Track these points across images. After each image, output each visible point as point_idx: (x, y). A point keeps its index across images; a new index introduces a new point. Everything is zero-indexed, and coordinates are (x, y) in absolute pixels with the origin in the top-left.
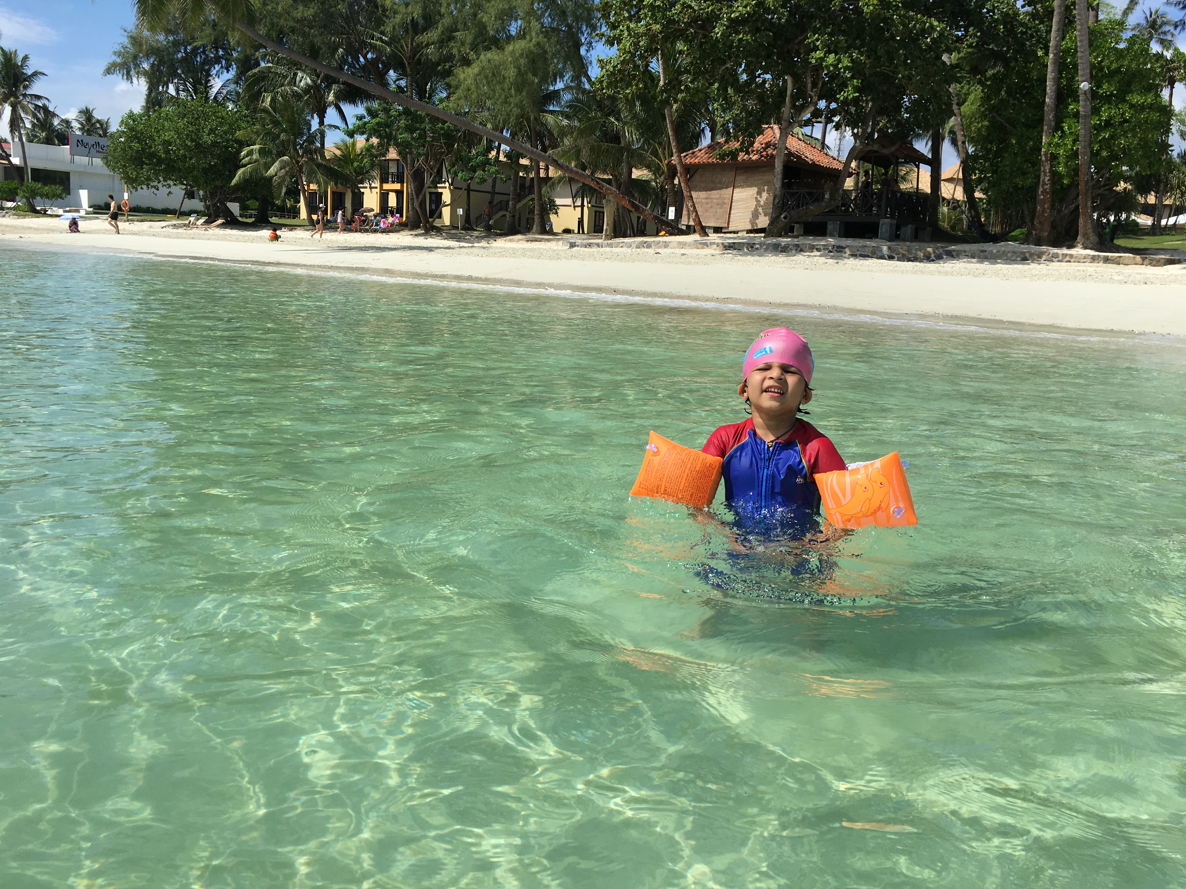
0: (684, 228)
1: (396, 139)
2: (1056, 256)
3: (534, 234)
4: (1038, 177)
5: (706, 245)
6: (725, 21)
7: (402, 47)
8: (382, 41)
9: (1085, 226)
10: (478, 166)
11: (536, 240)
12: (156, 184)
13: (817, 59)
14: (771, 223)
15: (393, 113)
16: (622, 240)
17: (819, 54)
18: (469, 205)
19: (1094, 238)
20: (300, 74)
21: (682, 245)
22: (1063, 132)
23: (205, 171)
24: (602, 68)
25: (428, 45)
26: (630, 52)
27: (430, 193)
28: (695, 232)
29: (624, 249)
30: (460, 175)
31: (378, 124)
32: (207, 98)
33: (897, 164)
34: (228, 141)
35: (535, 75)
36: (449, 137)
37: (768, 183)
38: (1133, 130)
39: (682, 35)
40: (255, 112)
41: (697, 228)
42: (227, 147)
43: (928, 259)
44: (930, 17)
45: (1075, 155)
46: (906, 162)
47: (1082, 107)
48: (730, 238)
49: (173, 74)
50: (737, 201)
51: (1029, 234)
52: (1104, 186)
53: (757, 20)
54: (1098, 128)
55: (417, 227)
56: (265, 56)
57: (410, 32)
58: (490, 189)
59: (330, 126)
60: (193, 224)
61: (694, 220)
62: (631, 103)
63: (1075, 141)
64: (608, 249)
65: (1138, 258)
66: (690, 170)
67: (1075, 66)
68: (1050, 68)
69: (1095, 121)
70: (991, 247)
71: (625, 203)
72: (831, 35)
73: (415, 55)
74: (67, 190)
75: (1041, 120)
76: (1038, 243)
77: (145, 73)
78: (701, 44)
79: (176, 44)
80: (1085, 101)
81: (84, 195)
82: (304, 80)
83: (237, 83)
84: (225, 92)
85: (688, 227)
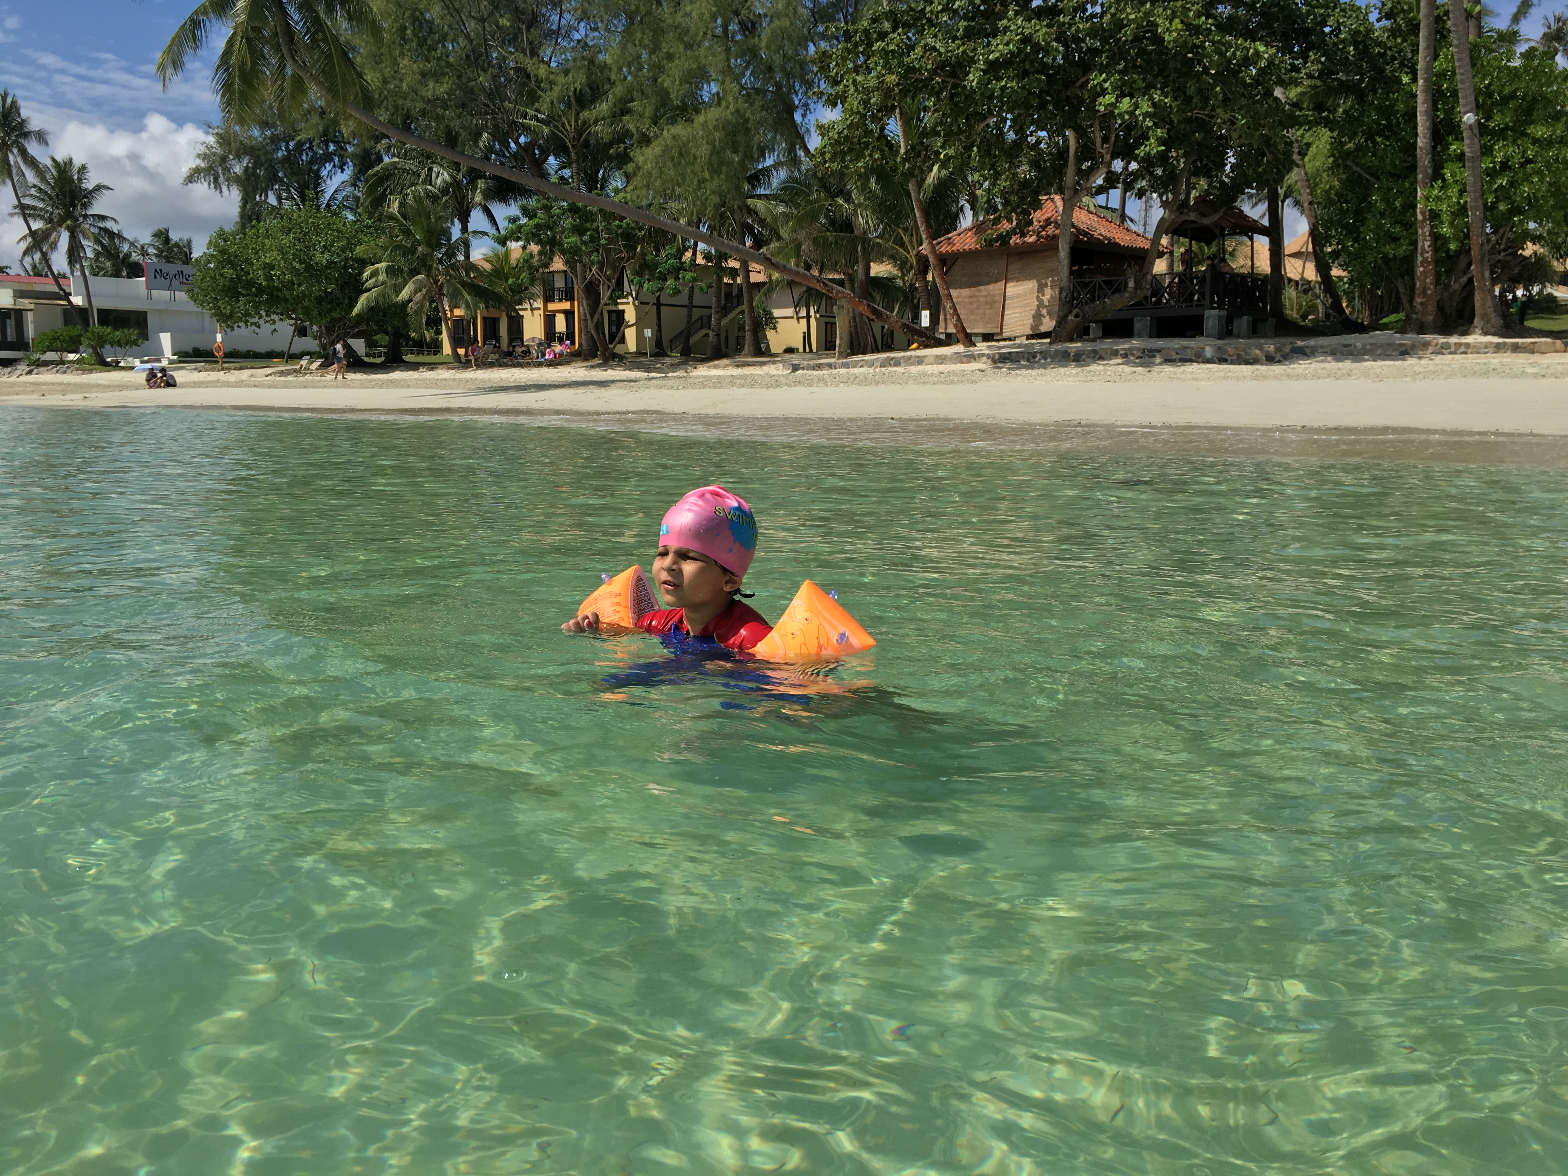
0: (943, 337)
1: (560, 244)
2: (1446, 346)
3: (745, 356)
4: (1414, 243)
5: (972, 358)
6: (981, 65)
7: (563, 125)
8: (538, 120)
9: (1483, 305)
10: (669, 272)
11: (748, 365)
12: (256, 320)
13: (1106, 107)
14: (1059, 324)
15: (556, 211)
16: (861, 357)
17: (1109, 99)
18: (659, 326)
19: (1496, 320)
20: (435, 169)
21: (941, 360)
22: (1444, 180)
23: (319, 300)
24: (823, 135)
25: (596, 122)
26: (858, 112)
27: (609, 312)
28: (958, 341)
29: (864, 370)
30: (646, 286)
31: (537, 226)
32: (318, 207)
33: (1224, 236)
34: (346, 259)
35: (735, 151)
36: (629, 238)
37: (1052, 272)
38: (1539, 172)
39: (926, 87)
40: (380, 220)
41: (961, 336)
42: (345, 268)
43: (1270, 359)
44: (1254, 41)
45: (1462, 210)
46: (1235, 234)
47: (1468, 146)
48: (1005, 347)
49: (273, 179)
50: (1012, 298)
51: (1408, 318)
52: (1504, 250)
53: (1023, 61)
54: (1492, 173)
55: (594, 356)
56: (389, 148)
57: (574, 106)
58: (686, 303)
59: (475, 232)
60: (307, 369)
61: (955, 326)
62: (864, 178)
63: (1461, 192)
64: (843, 371)
65: (1559, 342)
66: (947, 261)
67: (1455, 94)
68: (1420, 98)
69: (1487, 163)
70: (1356, 340)
71: (863, 309)
72: (1122, 72)
73: (581, 135)
74: (145, 336)
75: (1413, 168)
76: (1421, 330)
77: (238, 180)
78: (952, 97)
79: (275, 140)
80: (1470, 138)
81: (166, 339)
82: (442, 176)
83: (354, 185)
84: (340, 198)
85: (949, 336)
